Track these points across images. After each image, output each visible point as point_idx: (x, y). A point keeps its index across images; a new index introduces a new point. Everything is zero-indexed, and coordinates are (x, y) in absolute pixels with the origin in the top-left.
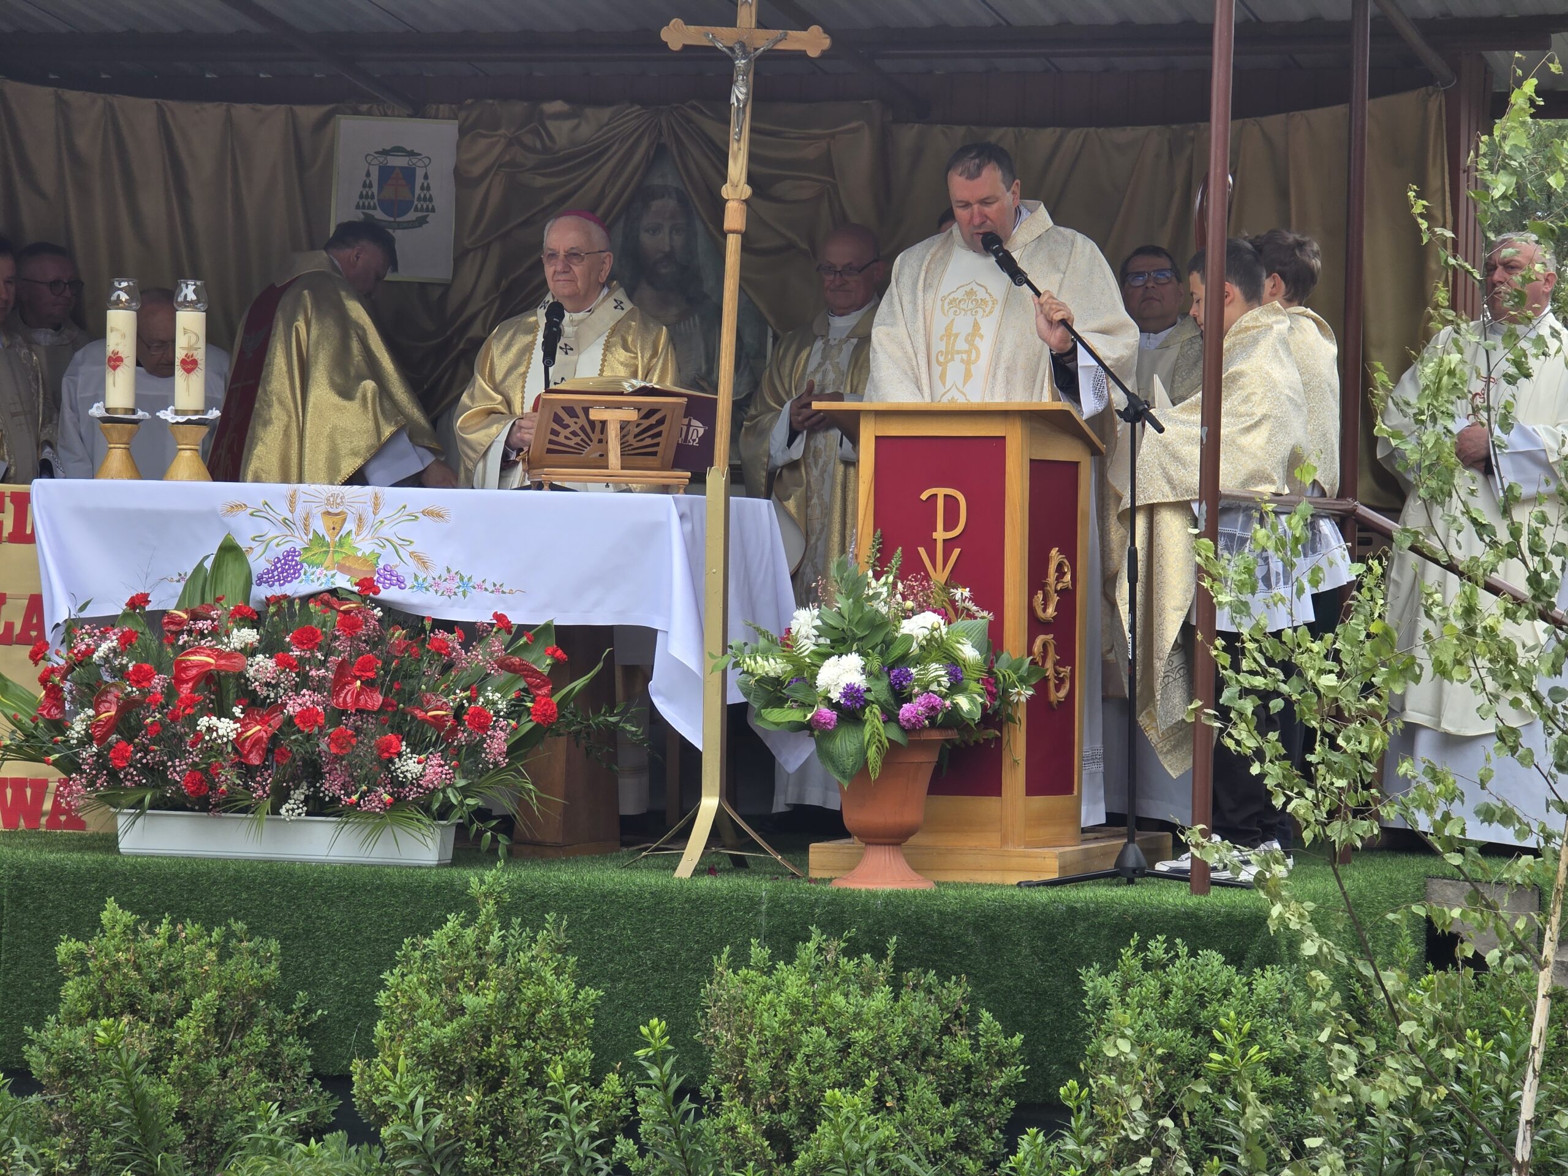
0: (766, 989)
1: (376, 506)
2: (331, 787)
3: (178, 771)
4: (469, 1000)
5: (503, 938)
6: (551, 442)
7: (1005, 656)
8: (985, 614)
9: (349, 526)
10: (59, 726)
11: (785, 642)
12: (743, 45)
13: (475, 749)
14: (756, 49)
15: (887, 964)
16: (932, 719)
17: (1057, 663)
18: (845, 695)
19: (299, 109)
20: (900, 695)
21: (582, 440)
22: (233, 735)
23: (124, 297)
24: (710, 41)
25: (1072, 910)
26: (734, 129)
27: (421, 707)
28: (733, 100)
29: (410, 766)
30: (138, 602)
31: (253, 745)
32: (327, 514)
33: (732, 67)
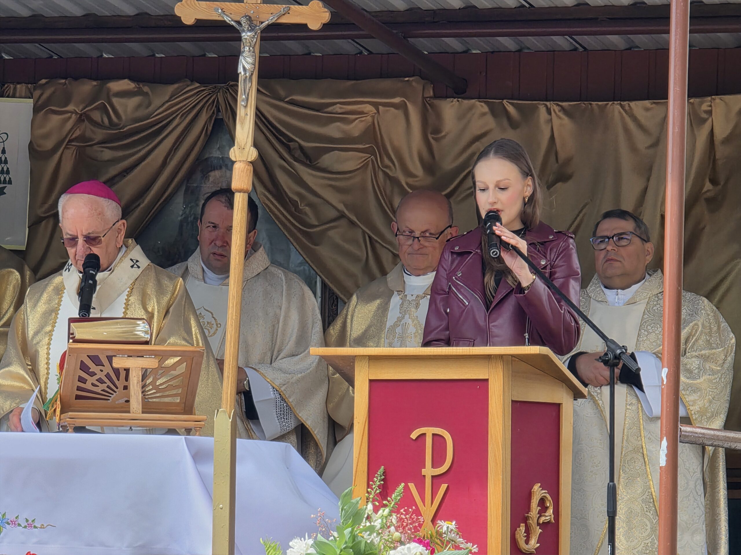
6: (79, 389)
12: (250, 19)
14: (262, 23)
21: (108, 387)
24: (220, 15)
26: (241, 97)
28: (240, 70)
33: (240, 39)
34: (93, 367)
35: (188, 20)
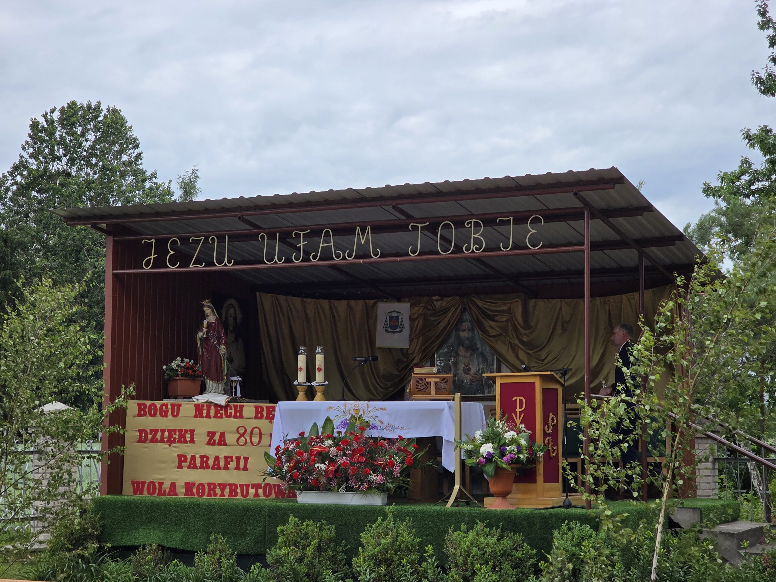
0: (465, 537)
1: (368, 407)
2: (352, 483)
3: (311, 479)
4: (383, 541)
5: (394, 524)
6: (416, 388)
7: (536, 444)
8: (529, 431)
9: (361, 413)
10: (281, 469)
11: (473, 440)
13: (391, 473)
15: (499, 530)
16: (512, 461)
17: (552, 446)
18: (487, 455)
19: (368, 301)
20: (502, 454)
22: (325, 469)
23: (303, 351)
25: (551, 514)
27: (376, 461)
29: (373, 478)
30: (302, 434)
31: (331, 472)
32: (354, 409)
34: (420, 382)
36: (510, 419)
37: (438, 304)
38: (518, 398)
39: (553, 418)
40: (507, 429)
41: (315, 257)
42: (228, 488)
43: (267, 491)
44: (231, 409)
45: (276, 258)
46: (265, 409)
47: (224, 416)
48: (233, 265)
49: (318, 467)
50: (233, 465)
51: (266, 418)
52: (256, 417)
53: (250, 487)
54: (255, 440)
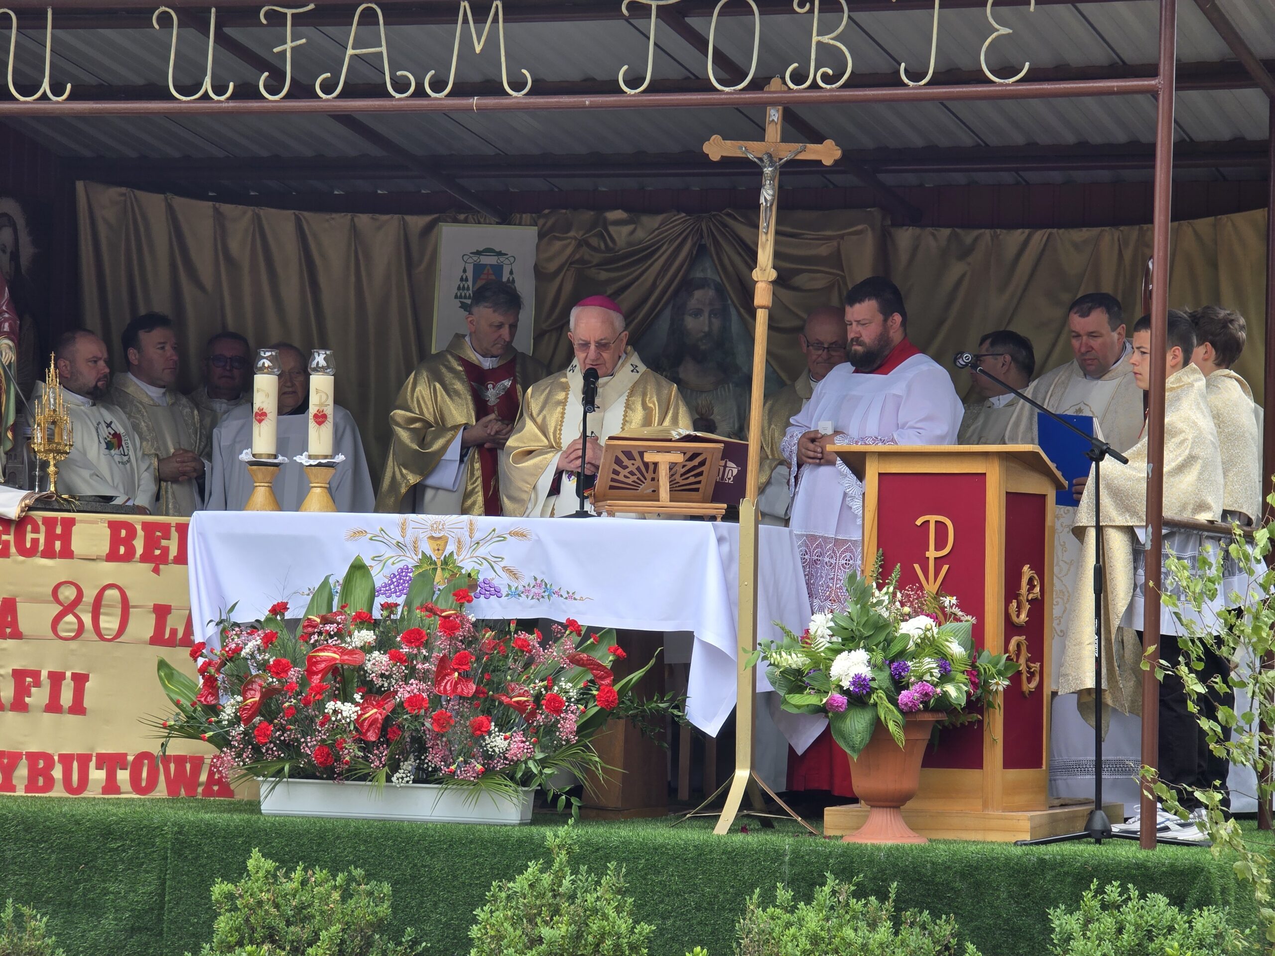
0: (789, 925)
1: (471, 531)
2: (433, 759)
3: (309, 746)
4: (546, 932)
5: (573, 882)
6: (613, 480)
7: (985, 653)
8: (969, 618)
9: (451, 548)
10: (214, 710)
11: (806, 639)
12: (770, 156)
13: (551, 729)
14: (781, 159)
15: (889, 905)
16: (926, 704)
17: (1028, 660)
18: (854, 683)
19: (409, 218)
20: (899, 684)
21: (638, 478)
22: (354, 717)
23: (267, 363)
24: (743, 153)
25: (1042, 861)
26: (763, 224)
27: (507, 694)
28: (762, 200)
29: (498, 742)
30: (279, 609)
31: (371, 725)
32: (432, 538)
33: (761, 173)
34: (626, 462)
35: (715, 156)
36: (908, 580)
37: (621, 234)
38: (933, 519)
39: (1031, 580)
40: (907, 609)
41: (328, 88)
42: (24, 761)
43: (144, 774)
44: (36, 530)
45: (207, 85)
46: (140, 533)
47: (13, 550)
48: (69, 99)
49: (335, 712)
50: (39, 696)
51: (144, 559)
52: (112, 556)
53: (92, 764)
54: (109, 623)
